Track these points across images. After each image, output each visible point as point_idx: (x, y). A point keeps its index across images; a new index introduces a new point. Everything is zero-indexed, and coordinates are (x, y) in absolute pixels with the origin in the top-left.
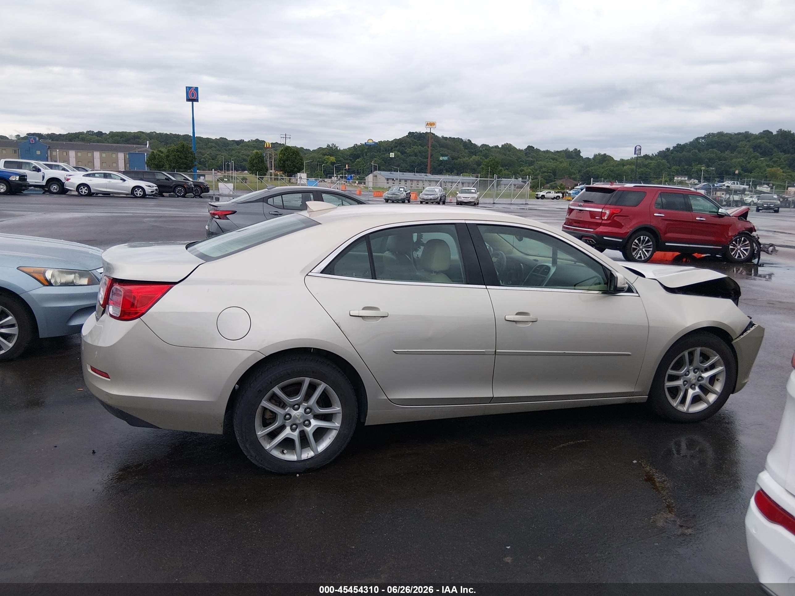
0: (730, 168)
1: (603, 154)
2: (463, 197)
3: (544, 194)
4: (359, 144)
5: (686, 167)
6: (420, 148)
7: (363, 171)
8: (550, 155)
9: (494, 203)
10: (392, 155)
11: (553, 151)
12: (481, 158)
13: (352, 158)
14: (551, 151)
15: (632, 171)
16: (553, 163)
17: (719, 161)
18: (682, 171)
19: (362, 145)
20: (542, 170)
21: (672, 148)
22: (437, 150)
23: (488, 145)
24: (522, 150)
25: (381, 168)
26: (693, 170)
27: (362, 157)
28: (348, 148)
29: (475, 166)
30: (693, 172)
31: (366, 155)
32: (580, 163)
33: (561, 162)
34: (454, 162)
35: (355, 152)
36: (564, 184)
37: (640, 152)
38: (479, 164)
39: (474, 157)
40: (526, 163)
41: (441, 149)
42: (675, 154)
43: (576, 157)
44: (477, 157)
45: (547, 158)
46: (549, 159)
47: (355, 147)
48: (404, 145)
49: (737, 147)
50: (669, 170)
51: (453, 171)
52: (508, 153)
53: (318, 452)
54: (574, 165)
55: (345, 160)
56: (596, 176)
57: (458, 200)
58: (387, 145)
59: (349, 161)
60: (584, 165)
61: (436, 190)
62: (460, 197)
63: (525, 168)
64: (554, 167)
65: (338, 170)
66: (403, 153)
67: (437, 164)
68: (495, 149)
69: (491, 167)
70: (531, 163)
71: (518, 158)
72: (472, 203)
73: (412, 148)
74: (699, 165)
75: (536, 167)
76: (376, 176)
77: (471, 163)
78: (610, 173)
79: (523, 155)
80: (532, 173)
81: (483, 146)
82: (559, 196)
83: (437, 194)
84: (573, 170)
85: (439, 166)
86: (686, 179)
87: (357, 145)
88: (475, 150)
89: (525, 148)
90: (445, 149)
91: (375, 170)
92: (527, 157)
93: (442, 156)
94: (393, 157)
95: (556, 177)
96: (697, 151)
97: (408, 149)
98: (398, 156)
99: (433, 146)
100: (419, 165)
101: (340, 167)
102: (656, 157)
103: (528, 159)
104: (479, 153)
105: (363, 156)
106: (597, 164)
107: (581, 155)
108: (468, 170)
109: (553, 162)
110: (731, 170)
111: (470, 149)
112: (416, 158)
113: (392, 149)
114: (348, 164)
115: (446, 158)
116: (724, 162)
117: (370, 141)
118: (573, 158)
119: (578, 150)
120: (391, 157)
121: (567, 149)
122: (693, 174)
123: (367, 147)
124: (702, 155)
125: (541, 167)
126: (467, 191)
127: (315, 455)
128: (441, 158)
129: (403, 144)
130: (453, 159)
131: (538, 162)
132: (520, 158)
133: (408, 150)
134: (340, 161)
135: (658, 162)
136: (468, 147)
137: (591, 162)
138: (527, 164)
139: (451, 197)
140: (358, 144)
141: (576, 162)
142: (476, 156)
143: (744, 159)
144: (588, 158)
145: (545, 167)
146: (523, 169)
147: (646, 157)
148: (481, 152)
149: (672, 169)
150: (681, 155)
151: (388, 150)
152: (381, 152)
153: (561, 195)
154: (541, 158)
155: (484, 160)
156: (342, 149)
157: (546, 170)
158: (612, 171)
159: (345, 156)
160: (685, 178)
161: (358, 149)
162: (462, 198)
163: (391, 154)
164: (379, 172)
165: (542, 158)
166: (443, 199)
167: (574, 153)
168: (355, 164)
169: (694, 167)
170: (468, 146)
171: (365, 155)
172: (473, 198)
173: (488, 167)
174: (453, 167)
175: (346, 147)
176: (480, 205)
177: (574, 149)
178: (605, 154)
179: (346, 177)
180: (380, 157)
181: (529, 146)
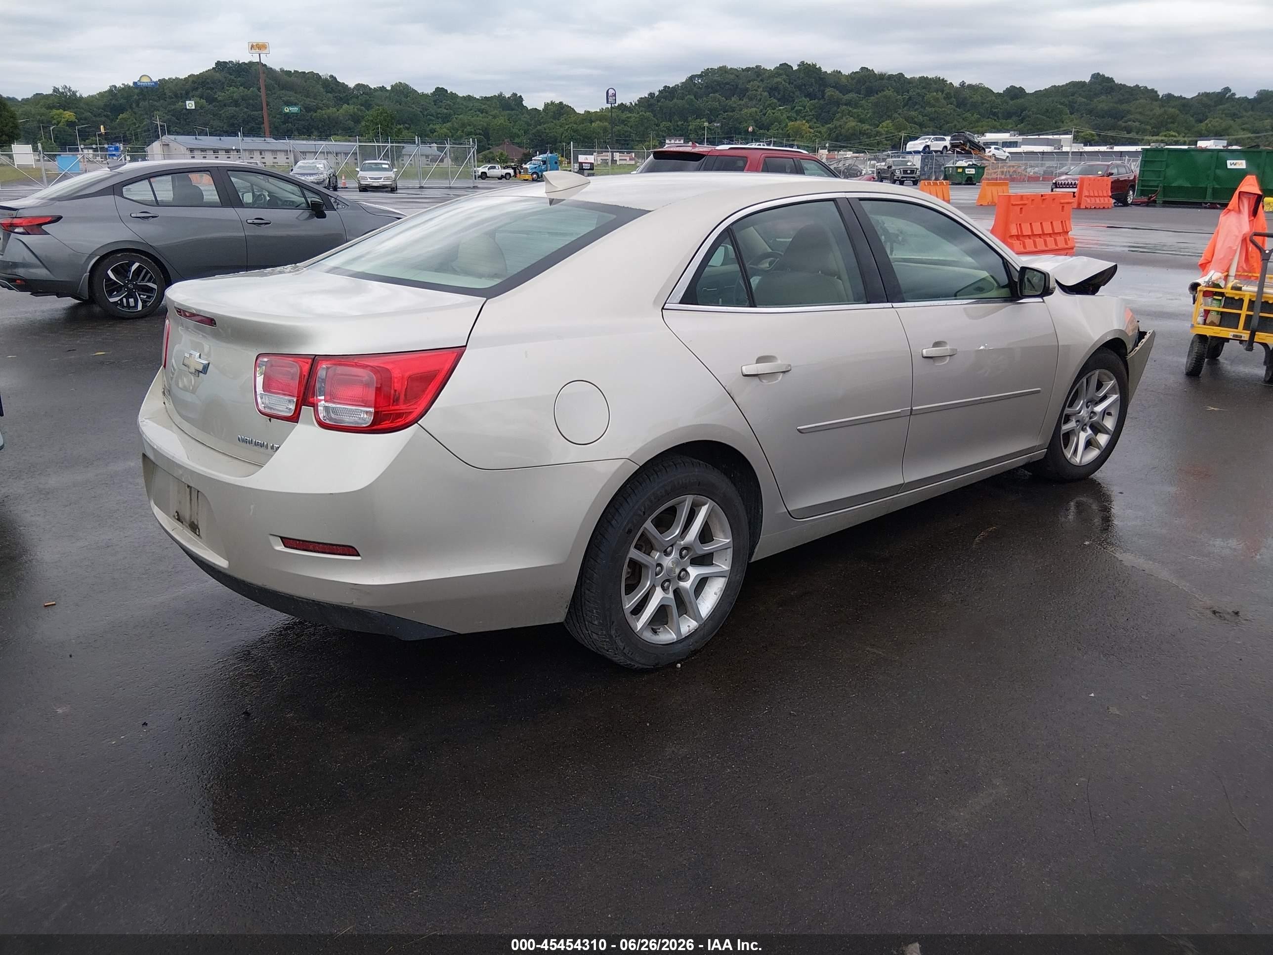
0: (740, 123)
1: (558, 102)
2: (371, 178)
3: (486, 170)
4: (119, 84)
5: (680, 123)
6: (243, 92)
7: (136, 135)
8: (476, 104)
9: (421, 188)
10: (190, 105)
11: (478, 97)
12: (357, 109)
13: (109, 113)
14: (475, 96)
15: (605, 130)
16: (483, 118)
17: (724, 112)
18: (674, 129)
19: (126, 88)
20: (465, 130)
21: (657, 93)
22: (275, 94)
23: (368, 85)
24: (427, 95)
25: (173, 129)
26: (690, 127)
27: (130, 110)
28: (98, 94)
29: (351, 124)
30: (691, 130)
31: (138, 105)
32: (525, 117)
33: (494, 117)
34: (312, 116)
35: (113, 102)
36: (505, 153)
37: (615, 100)
38: (357, 120)
39: (345, 106)
40: (438, 118)
41: (283, 92)
42: (662, 102)
43: (516, 107)
44: (352, 107)
45: (471, 110)
46: (476, 111)
47: (113, 93)
48: (212, 85)
49: (747, 90)
50: (657, 128)
51: (312, 132)
52: (404, 99)
53: (702, 619)
54: (516, 122)
55: (95, 116)
56: (553, 140)
57: (362, 182)
58: (176, 85)
59: (103, 119)
60: (531, 120)
61: (318, 166)
62: (365, 178)
63: (437, 127)
64: (485, 124)
65: (85, 136)
66: (211, 100)
67: (279, 120)
68: (379, 93)
69: (381, 125)
70: (446, 119)
71: (423, 109)
72: (387, 187)
73: (228, 90)
74: (698, 120)
75: (456, 125)
76: (168, 145)
77: (341, 118)
78: (573, 134)
79: (430, 103)
80: (450, 134)
81: (359, 86)
82: (509, 174)
83: (322, 174)
84: (515, 130)
85: (284, 123)
86: (682, 142)
87: (115, 87)
88: (344, 95)
89: (432, 92)
90: (291, 93)
91: (163, 134)
92: (438, 108)
93: (288, 106)
94: (194, 107)
95: (490, 142)
96: (693, 97)
97: (219, 93)
98: (202, 107)
99: (267, 88)
100: (245, 122)
101: (87, 130)
102: (637, 107)
103: (439, 110)
104: (354, 100)
105: (131, 107)
106: (551, 120)
107: (524, 103)
108: (338, 131)
109: (481, 115)
110: (742, 126)
111: (336, 93)
112: (237, 109)
113: (187, 93)
114: (104, 124)
115: (295, 109)
116: (731, 114)
117: (145, 80)
118: (513, 110)
119: (519, 95)
120: (188, 108)
121: (501, 94)
122: (690, 134)
123: (136, 91)
124: (699, 103)
125: (463, 125)
126: (373, 166)
127: (700, 626)
128: (287, 110)
129: (208, 83)
130: (308, 109)
131: (456, 116)
132: (426, 110)
133: (220, 96)
134: (85, 119)
135: (640, 116)
136: (332, 88)
137: (541, 116)
138: (440, 120)
139: (343, 178)
140: (118, 86)
141: (519, 117)
142: (348, 104)
143: (758, 108)
144: (536, 109)
145: (470, 125)
146: (434, 127)
147: (622, 106)
148: (357, 97)
149: (661, 126)
150: (670, 104)
151: (179, 95)
152: (167, 99)
153: (511, 171)
154: (460, 110)
155: (365, 112)
156: (85, 95)
157: (473, 130)
158: (575, 131)
159: (95, 109)
160: (680, 141)
161: (119, 94)
162: (369, 180)
163: (187, 102)
164: (172, 137)
165: (463, 109)
166: (333, 180)
167: (513, 100)
168: (118, 125)
169: (690, 123)
170: (332, 86)
171: (134, 105)
172: (388, 178)
173: (377, 124)
174: (309, 124)
175: (94, 92)
176: (399, 191)
177: (512, 93)
178: (561, 103)
179: (102, 149)
180: (166, 108)
181: (438, 88)
